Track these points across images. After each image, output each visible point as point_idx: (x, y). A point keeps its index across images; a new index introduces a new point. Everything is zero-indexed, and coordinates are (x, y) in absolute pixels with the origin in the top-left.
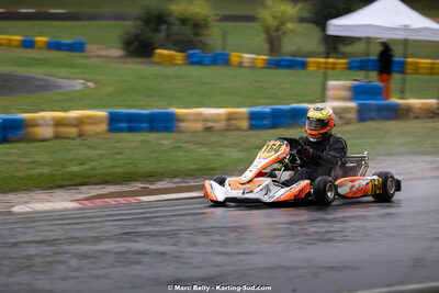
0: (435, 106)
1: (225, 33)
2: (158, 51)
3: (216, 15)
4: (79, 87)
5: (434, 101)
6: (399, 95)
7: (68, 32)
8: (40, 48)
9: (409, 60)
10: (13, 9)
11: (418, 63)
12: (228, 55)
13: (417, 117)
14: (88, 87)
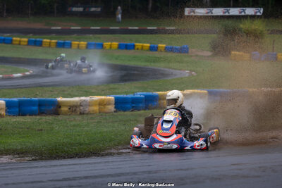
1: (274, 41)
2: (233, 52)
3: (268, 30)
4: (187, 75)
7: (177, 41)
8: (161, 51)
10: (143, 27)
12: (276, 55)
14: (192, 75)
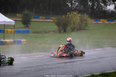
0: (13, 41)
5: (12, 40)
6: (3, 39)
9: (5, 30)
11: (8, 30)
13: (8, 44)
